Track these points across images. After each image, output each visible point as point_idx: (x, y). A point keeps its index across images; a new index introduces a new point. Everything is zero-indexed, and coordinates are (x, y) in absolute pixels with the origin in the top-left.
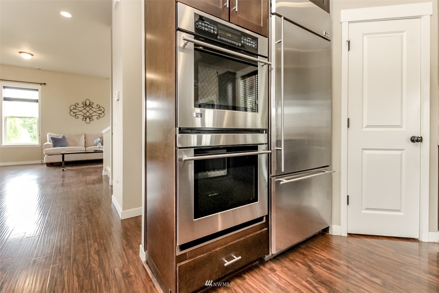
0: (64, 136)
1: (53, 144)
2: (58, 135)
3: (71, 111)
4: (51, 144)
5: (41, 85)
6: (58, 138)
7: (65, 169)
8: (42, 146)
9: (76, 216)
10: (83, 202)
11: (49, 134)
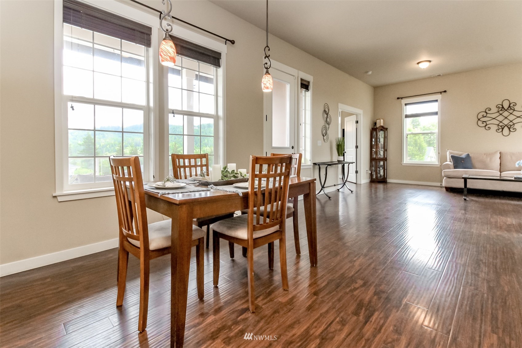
0: (468, 155)
1: (454, 164)
2: (461, 153)
3: (479, 120)
4: (452, 164)
5: (441, 94)
6: (461, 157)
7: (467, 199)
8: (441, 165)
9: (470, 271)
10: (485, 254)
11: (449, 152)
